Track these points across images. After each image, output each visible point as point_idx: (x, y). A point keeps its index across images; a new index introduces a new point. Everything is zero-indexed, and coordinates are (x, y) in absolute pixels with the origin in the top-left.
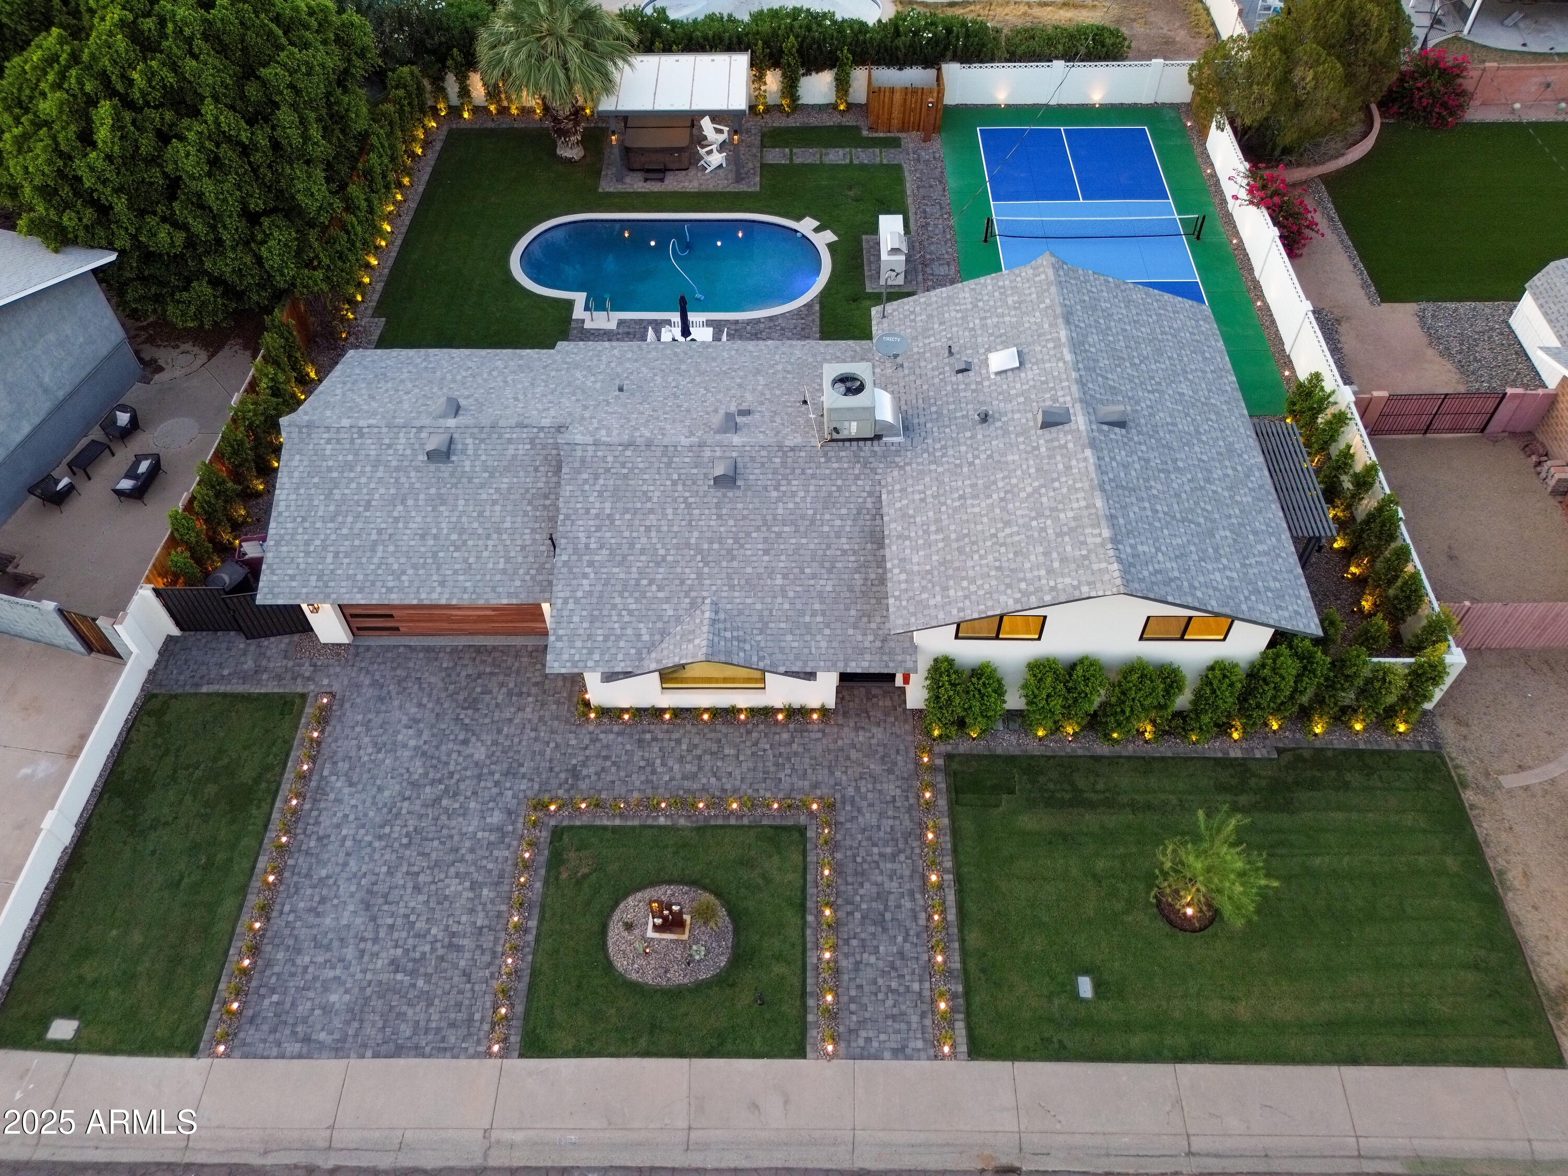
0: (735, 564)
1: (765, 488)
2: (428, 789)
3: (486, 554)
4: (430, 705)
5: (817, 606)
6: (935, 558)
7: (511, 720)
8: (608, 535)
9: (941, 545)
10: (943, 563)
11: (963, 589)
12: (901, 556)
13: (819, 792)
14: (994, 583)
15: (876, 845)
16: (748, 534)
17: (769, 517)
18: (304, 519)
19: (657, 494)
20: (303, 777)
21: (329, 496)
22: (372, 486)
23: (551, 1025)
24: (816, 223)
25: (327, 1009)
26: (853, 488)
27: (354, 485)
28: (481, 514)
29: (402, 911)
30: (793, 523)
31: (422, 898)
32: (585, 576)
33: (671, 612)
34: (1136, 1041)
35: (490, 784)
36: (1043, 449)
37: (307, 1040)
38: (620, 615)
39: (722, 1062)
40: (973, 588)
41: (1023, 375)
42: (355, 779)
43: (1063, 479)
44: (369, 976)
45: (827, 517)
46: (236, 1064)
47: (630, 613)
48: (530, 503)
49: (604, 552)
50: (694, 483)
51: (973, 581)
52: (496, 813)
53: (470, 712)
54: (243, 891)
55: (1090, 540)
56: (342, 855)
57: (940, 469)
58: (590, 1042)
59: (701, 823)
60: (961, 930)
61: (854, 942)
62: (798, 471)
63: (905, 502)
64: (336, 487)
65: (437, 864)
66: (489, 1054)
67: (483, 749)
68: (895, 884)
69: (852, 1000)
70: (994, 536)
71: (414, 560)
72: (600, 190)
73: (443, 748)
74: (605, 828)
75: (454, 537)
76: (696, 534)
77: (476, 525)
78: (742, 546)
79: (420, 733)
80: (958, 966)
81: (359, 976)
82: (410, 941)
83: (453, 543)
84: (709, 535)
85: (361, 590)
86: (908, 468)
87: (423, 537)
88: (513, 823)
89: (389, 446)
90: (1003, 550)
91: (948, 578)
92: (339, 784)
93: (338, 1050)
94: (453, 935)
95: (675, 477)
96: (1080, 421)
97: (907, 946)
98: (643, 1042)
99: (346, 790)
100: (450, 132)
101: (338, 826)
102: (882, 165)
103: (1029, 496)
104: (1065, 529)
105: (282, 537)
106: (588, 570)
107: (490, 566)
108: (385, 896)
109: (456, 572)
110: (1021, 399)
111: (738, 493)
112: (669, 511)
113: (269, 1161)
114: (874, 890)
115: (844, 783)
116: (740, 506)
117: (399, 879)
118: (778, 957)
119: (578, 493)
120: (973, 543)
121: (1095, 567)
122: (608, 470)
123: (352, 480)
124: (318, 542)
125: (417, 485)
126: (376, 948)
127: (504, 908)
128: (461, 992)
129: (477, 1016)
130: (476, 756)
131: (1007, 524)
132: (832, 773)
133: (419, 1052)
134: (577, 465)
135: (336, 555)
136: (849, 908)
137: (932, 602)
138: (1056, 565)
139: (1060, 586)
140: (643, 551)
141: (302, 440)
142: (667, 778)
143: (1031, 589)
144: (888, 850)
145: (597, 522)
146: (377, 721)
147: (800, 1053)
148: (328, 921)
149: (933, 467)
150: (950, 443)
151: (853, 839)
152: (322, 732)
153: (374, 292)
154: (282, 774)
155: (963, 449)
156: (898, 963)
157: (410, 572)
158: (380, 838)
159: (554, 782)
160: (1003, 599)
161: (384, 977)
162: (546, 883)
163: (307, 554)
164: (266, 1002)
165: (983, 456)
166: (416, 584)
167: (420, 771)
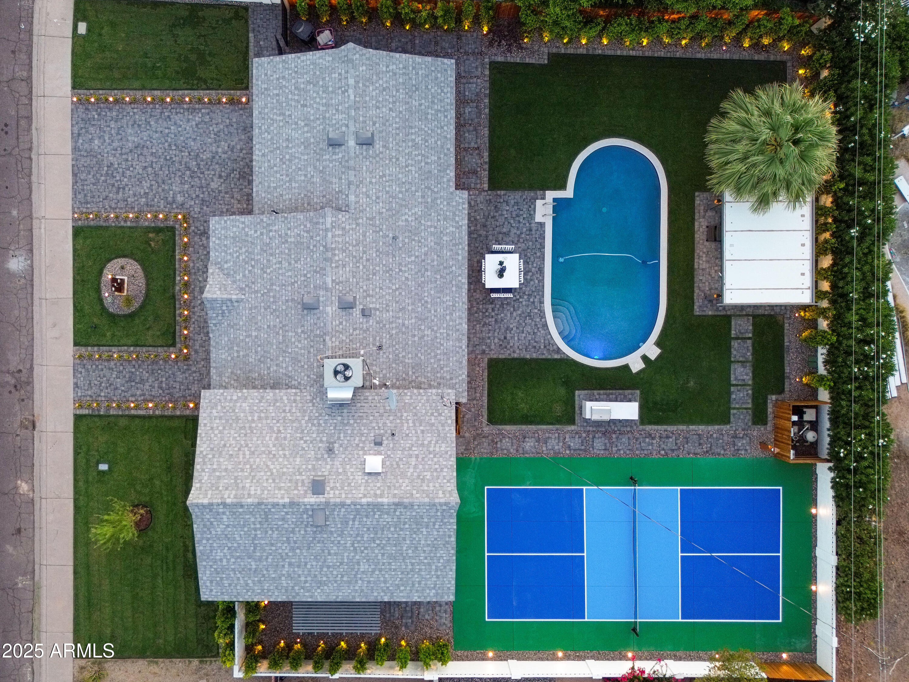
0: (263, 310)
1: (303, 326)
2: (195, 163)
3: (278, 175)
4: (241, 155)
5: (241, 353)
6: (242, 415)
7: (233, 197)
8: (277, 241)
9: (250, 418)
10: (238, 419)
11: (218, 427)
12: (249, 398)
13: (193, 353)
14: (216, 442)
15: (166, 379)
16: (278, 317)
17: (287, 328)
18: (296, 72)
19: (299, 266)
20: (200, 101)
21: (309, 82)
22: (315, 106)
23: (85, 238)
24: (653, 357)
25: (91, 140)
26: (303, 374)
27: (315, 95)
28: (300, 169)
29: (134, 163)
30: (284, 341)
31: (141, 171)
32: (256, 231)
33: (238, 278)
34: (81, 484)
35: (197, 193)
36: (298, 477)
37: (79, 135)
38: (237, 251)
39: (72, 312)
40: (216, 432)
41: (360, 474)
42: (200, 126)
43: (273, 485)
44: (106, 155)
45: (287, 359)
46: (69, 107)
47: (238, 257)
48: (305, 195)
49: (268, 240)
50: (305, 286)
51: (220, 432)
52: (182, 199)
53: (237, 176)
54: (143, 88)
55: (227, 492)
56: (161, 129)
57: (303, 422)
58: (78, 255)
59: (177, 297)
60: (127, 416)
61: (121, 368)
62: (312, 344)
63: (286, 401)
64: (314, 85)
65: (156, 175)
66: (74, 213)
67: (216, 186)
68: (148, 387)
69: (97, 366)
70: (247, 445)
71: (275, 138)
72: (697, 194)
73: (217, 166)
74: (174, 251)
75: (287, 157)
76: (278, 289)
77: (294, 167)
78: (272, 314)
79: (225, 153)
80: (111, 413)
81: (106, 151)
82: (121, 170)
83: (284, 157)
84: (278, 296)
85: (260, 113)
86: (310, 404)
87: (287, 140)
88: (177, 208)
89: (337, 110)
90: (236, 449)
91: (227, 421)
92: (197, 119)
93: (75, 149)
94: (124, 189)
95: (309, 276)
96: (312, 499)
97: (120, 392)
98: (78, 278)
99: (194, 123)
100: (783, 63)
101: (175, 124)
102: (729, 409)
103: (267, 466)
104: (239, 481)
105: (287, 63)
106: (259, 233)
107: (272, 179)
108: (141, 154)
109: (269, 161)
110: (340, 470)
111: (300, 311)
112: (290, 273)
113: (34, 131)
114: (145, 378)
115: (198, 366)
116: (293, 312)
117: (149, 159)
118: (113, 335)
119: (299, 223)
120: (246, 435)
121: (210, 492)
122: (312, 237)
123: (318, 94)
124: (284, 83)
125: (315, 131)
126: (118, 155)
127: (136, 209)
128: (99, 197)
129: (89, 206)
130: (212, 184)
131: (253, 453)
132: (203, 360)
133: (75, 183)
134: (315, 220)
135: (278, 95)
136: (137, 366)
137: (214, 411)
138: (218, 474)
139: (203, 474)
140: (268, 261)
141: (340, 58)
142: (200, 279)
143: (206, 460)
144: (164, 385)
145: (283, 235)
146: (232, 130)
147: (76, 344)
148: (130, 131)
149: (307, 418)
150: (321, 428)
151: (170, 369)
152: (226, 103)
153: (575, 48)
154: (203, 89)
155: (314, 435)
156: (112, 387)
157: (269, 137)
158: (170, 145)
159: (198, 224)
160: (205, 446)
161: (105, 162)
162: (147, 227)
163: (278, 79)
164: (94, 113)
165: (304, 446)
166: (263, 141)
167: (204, 157)
